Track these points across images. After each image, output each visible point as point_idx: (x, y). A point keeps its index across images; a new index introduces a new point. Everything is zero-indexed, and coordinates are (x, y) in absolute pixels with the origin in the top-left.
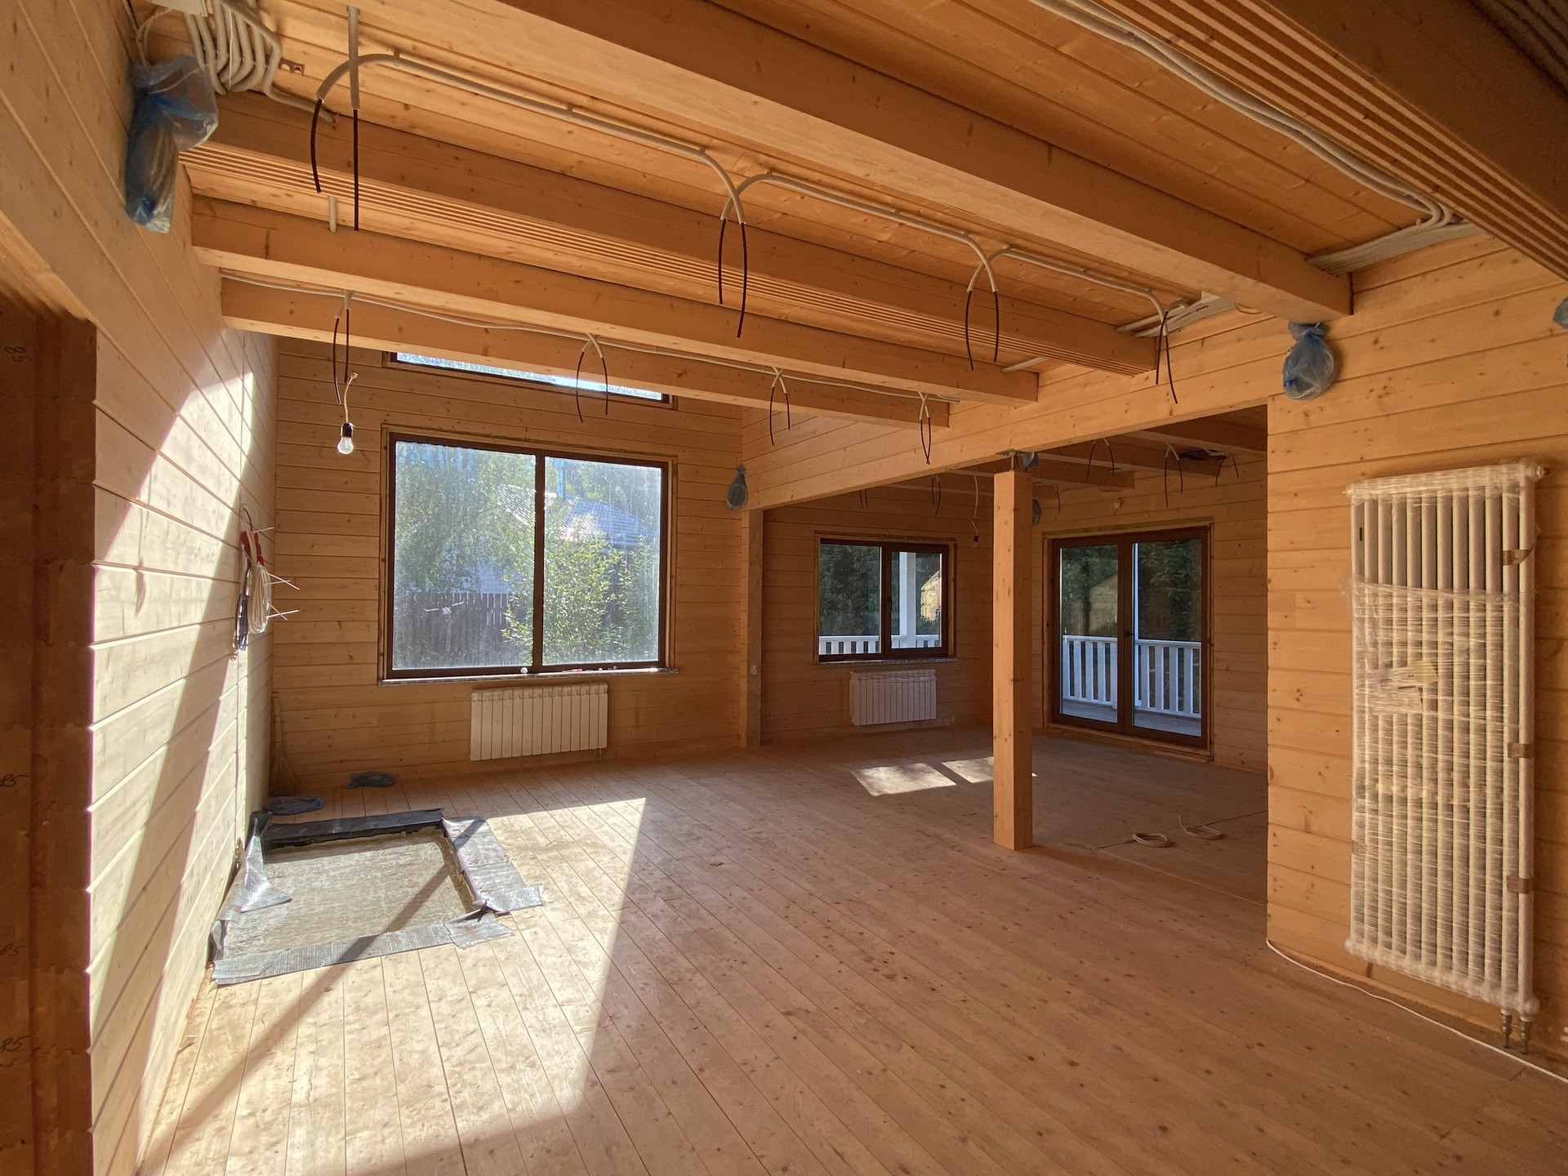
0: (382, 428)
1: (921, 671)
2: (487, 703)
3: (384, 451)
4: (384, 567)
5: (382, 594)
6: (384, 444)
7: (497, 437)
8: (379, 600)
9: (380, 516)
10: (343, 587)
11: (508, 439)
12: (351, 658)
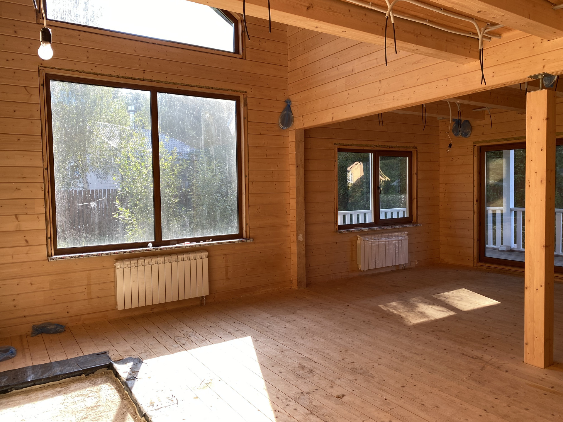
0: (39, 70)
1: (400, 233)
2: (127, 270)
3: (42, 87)
4: (47, 174)
5: (47, 194)
6: (41, 82)
7: (123, 77)
8: (45, 198)
9: (42, 136)
10: (17, 189)
11: (131, 79)
12: (27, 241)
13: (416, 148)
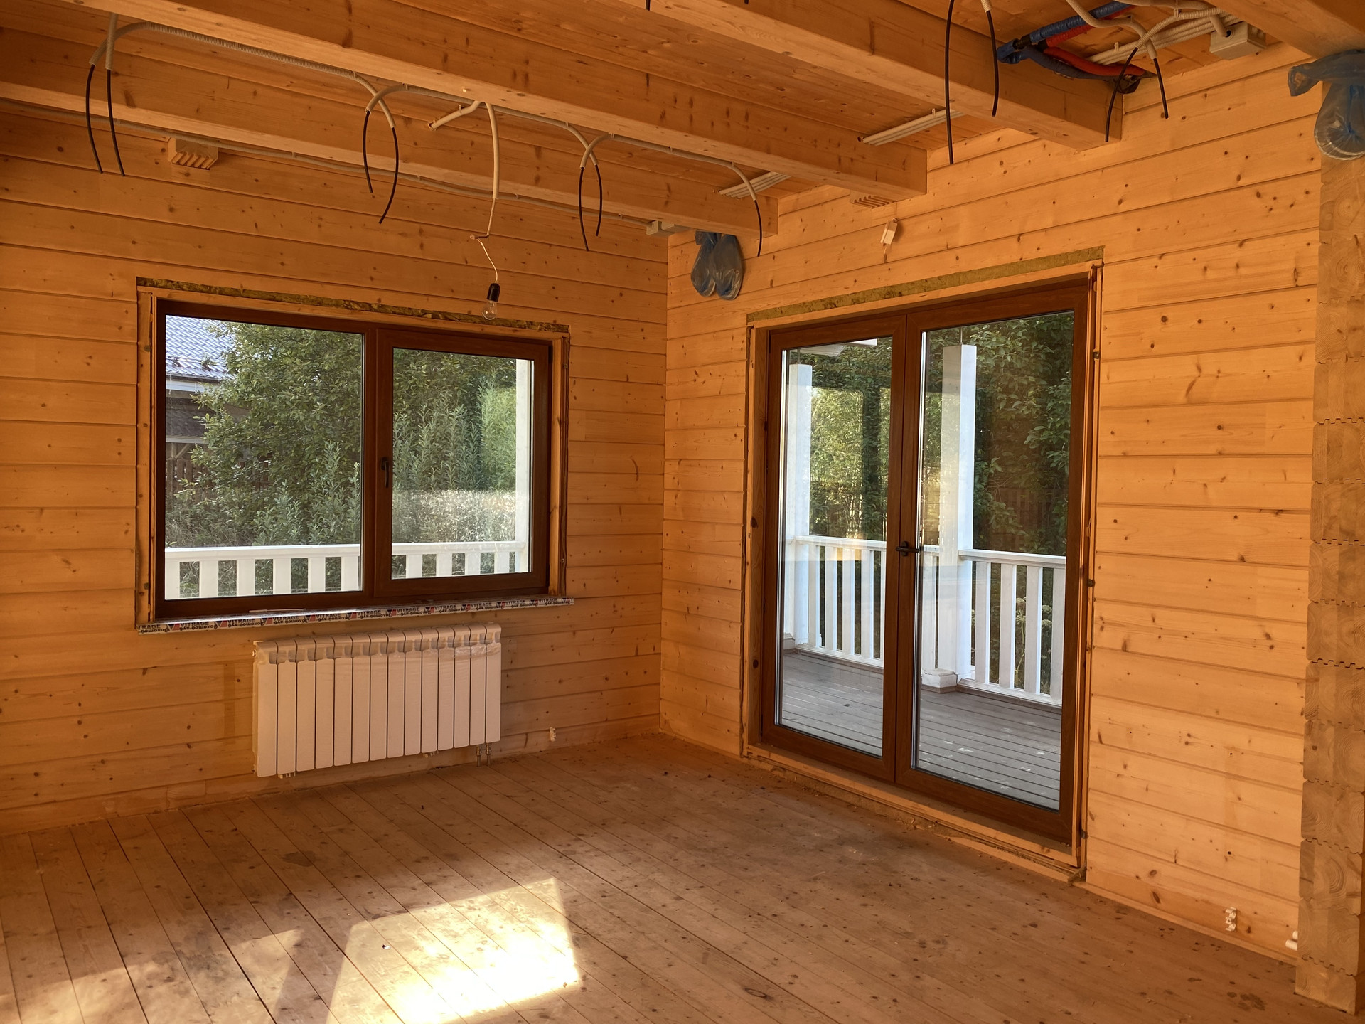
1: (465, 633)
13: (563, 329)
